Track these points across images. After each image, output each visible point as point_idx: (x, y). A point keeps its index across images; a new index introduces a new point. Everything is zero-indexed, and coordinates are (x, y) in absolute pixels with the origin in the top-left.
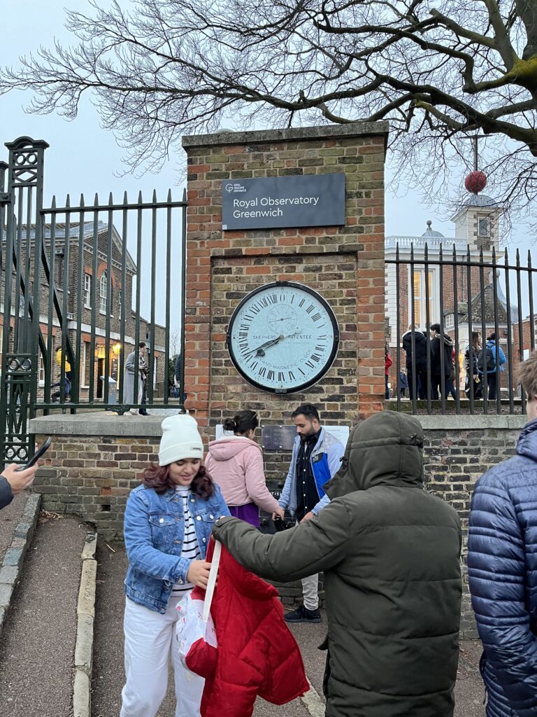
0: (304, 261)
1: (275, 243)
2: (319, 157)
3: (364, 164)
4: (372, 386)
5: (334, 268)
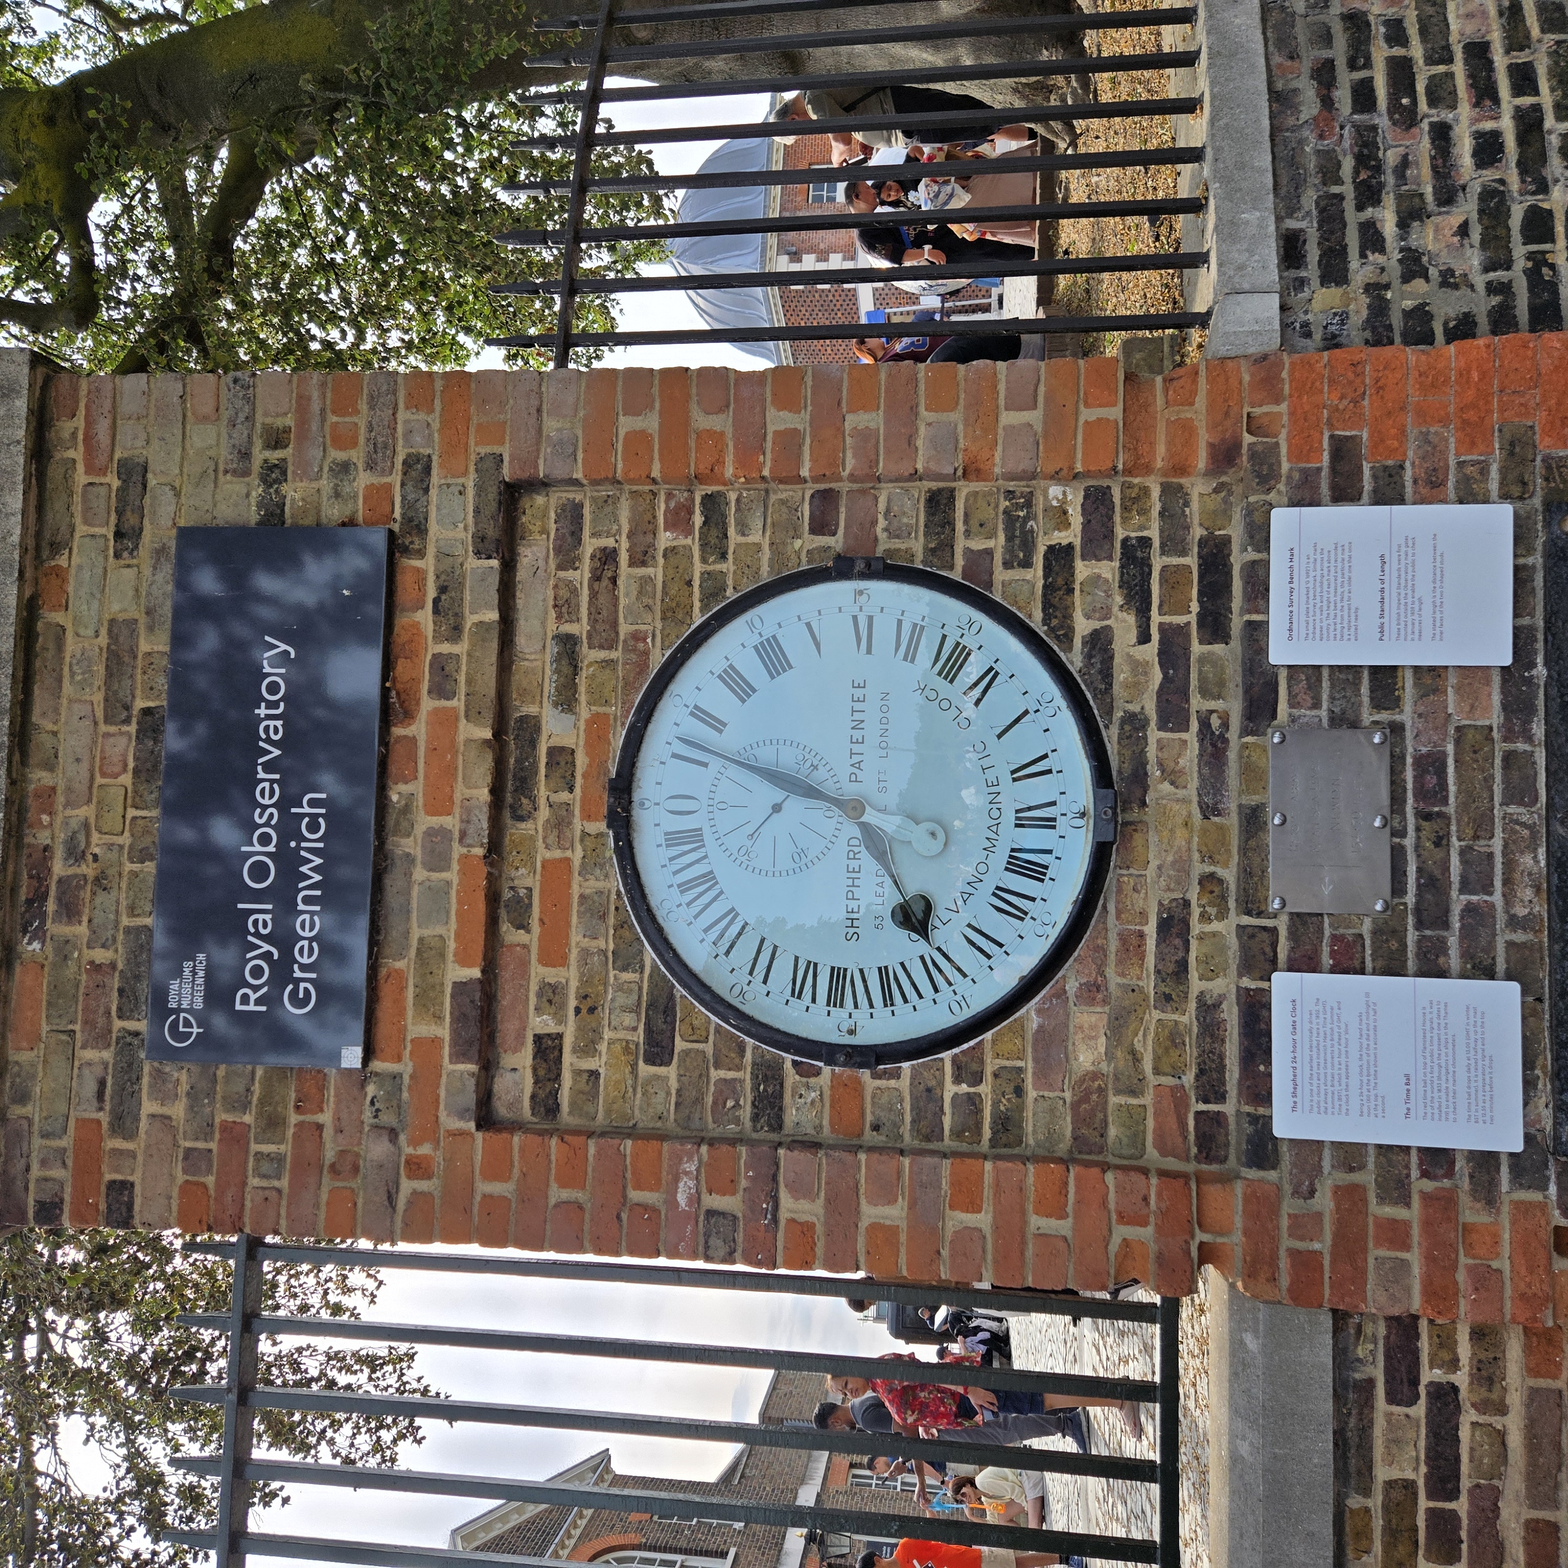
0: (532, 710)
1: (442, 833)
2: (103, 640)
3: (150, 452)
4: (1087, 414)
5: (569, 583)
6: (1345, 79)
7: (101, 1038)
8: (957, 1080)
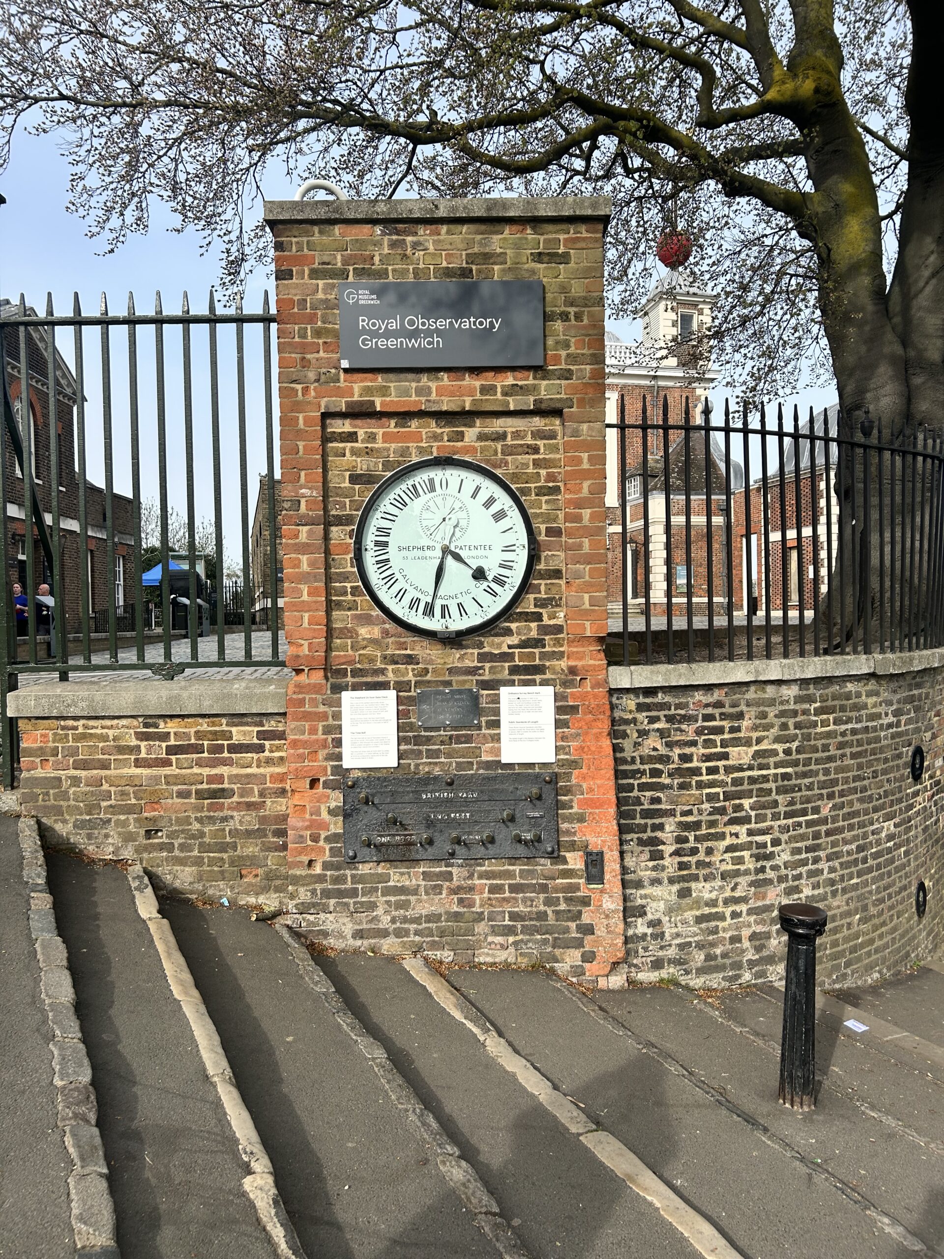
0: (478, 423)
1: (430, 394)
2: (499, 250)
3: (572, 265)
4: (588, 624)
5: (526, 436)
6: (717, 712)
7: (345, 262)
8: (352, 587)
